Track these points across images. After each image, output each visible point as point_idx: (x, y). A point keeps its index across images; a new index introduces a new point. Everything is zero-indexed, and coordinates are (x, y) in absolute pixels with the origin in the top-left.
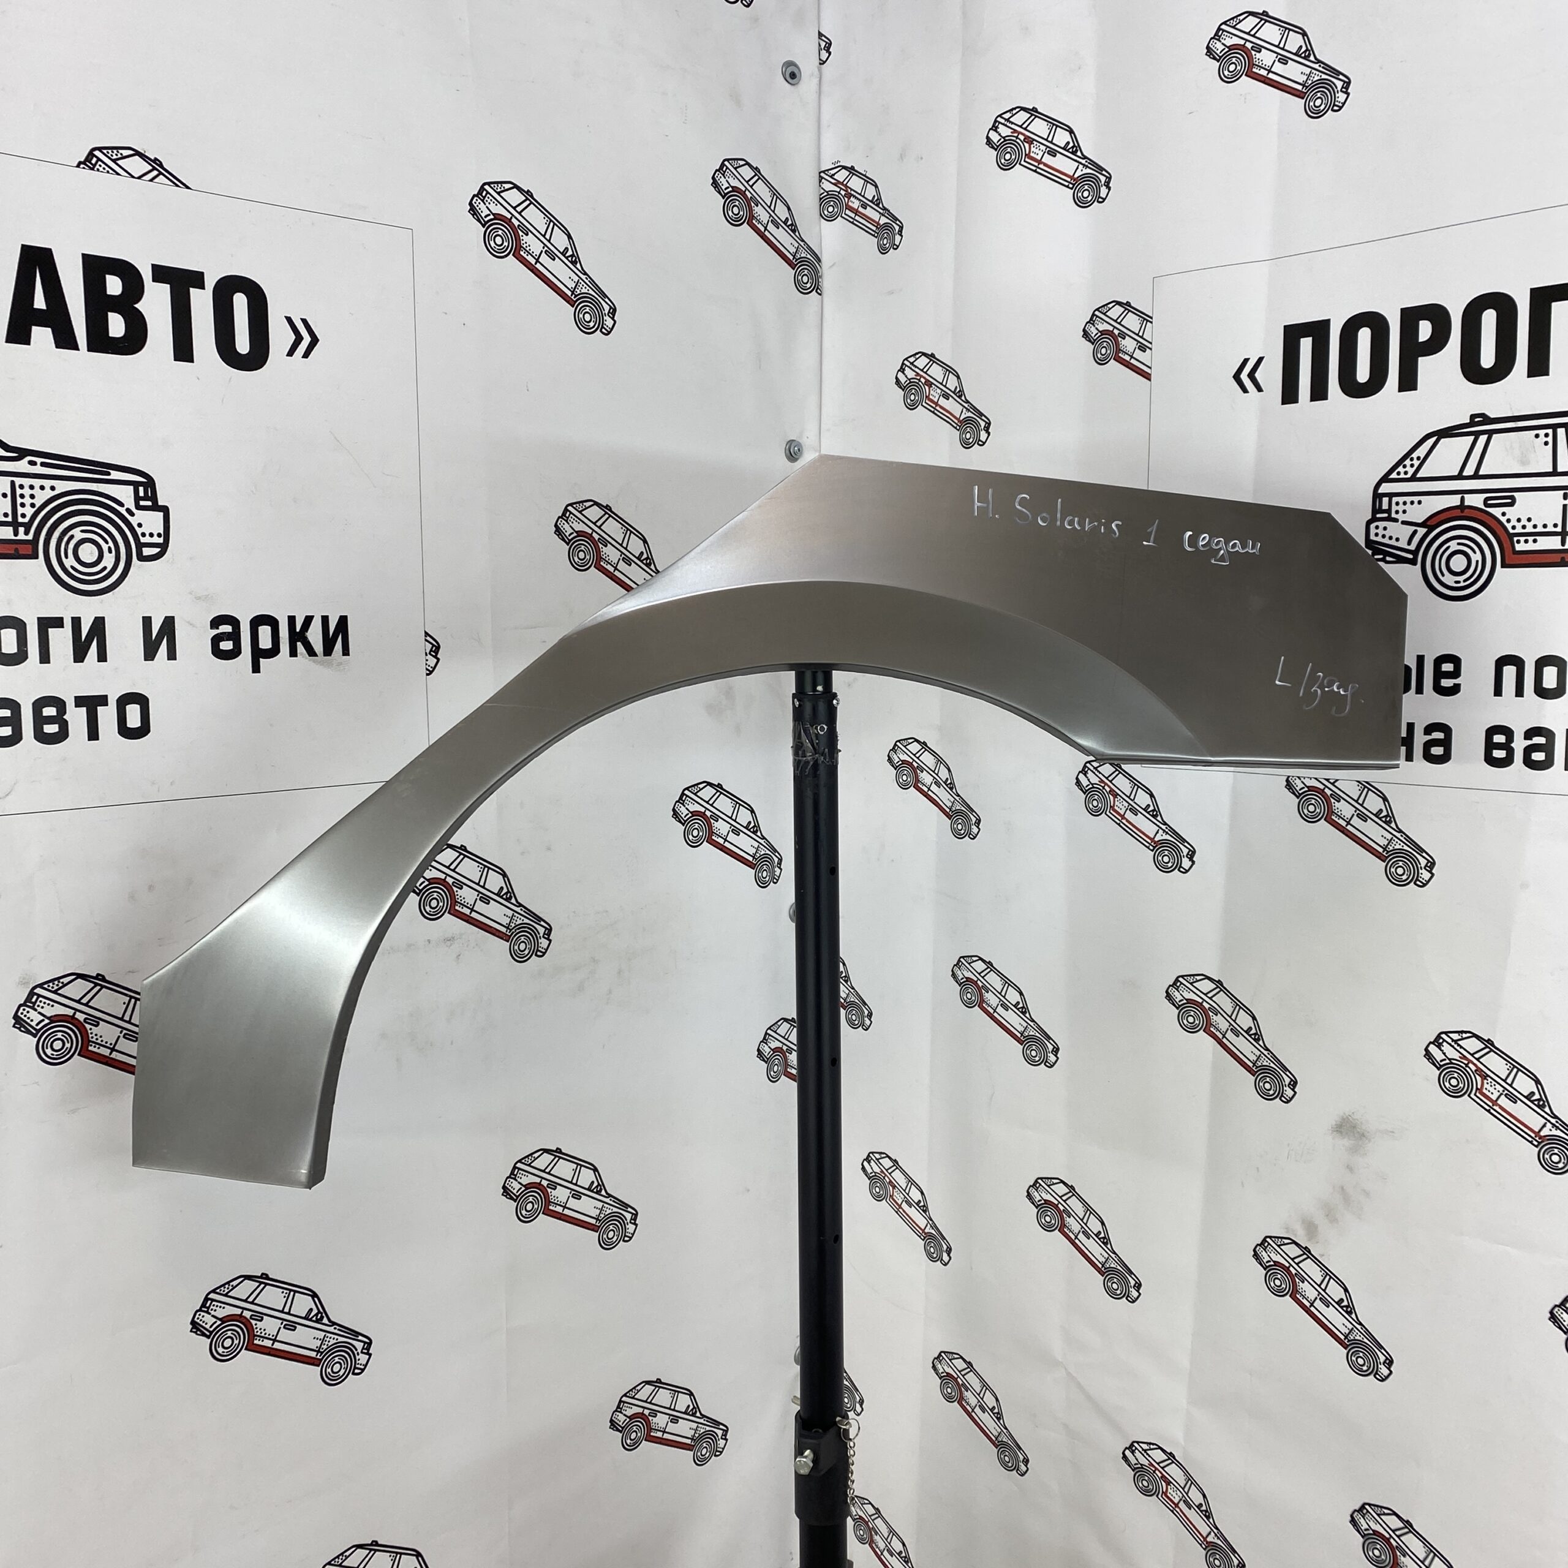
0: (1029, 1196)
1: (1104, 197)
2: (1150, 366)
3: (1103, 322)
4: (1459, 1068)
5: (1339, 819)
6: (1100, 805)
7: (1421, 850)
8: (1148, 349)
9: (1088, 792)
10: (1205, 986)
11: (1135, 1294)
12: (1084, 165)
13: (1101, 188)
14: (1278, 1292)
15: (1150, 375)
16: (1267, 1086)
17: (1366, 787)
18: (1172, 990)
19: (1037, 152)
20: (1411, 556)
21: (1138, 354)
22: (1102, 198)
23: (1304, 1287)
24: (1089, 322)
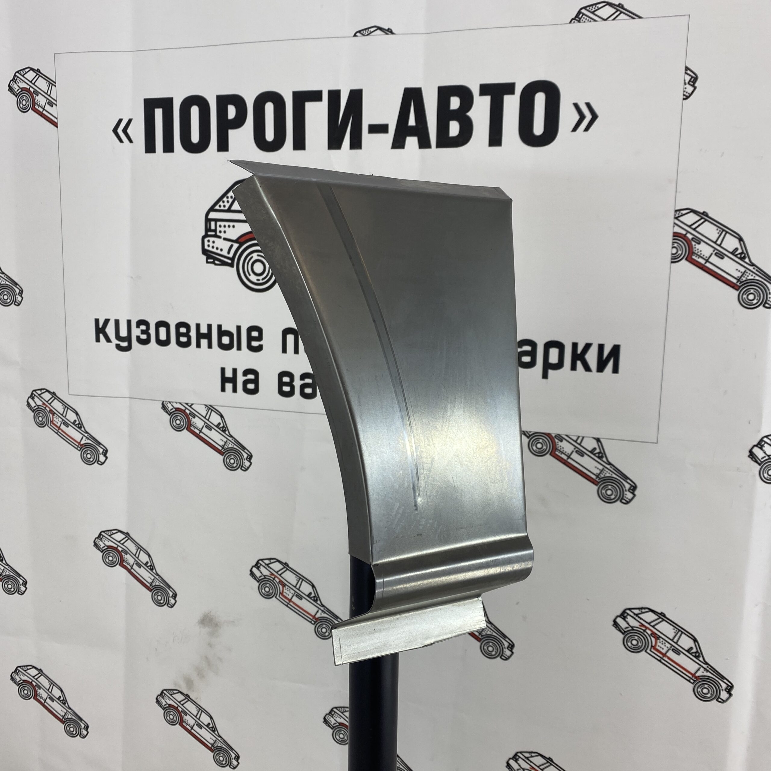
0: (12, 679)
2: (56, 116)
3: (22, 81)
4: (269, 580)
5: (195, 429)
6: (44, 420)
7: (244, 448)
8: (54, 106)
9: (36, 411)
10: (119, 537)
11: (85, 732)
14: (172, 723)
15: (57, 123)
16: (159, 598)
17: (210, 408)
18: (98, 541)
20: (230, 261)
21: (48, 107)
23: (187, 718)
24: (12, 80)
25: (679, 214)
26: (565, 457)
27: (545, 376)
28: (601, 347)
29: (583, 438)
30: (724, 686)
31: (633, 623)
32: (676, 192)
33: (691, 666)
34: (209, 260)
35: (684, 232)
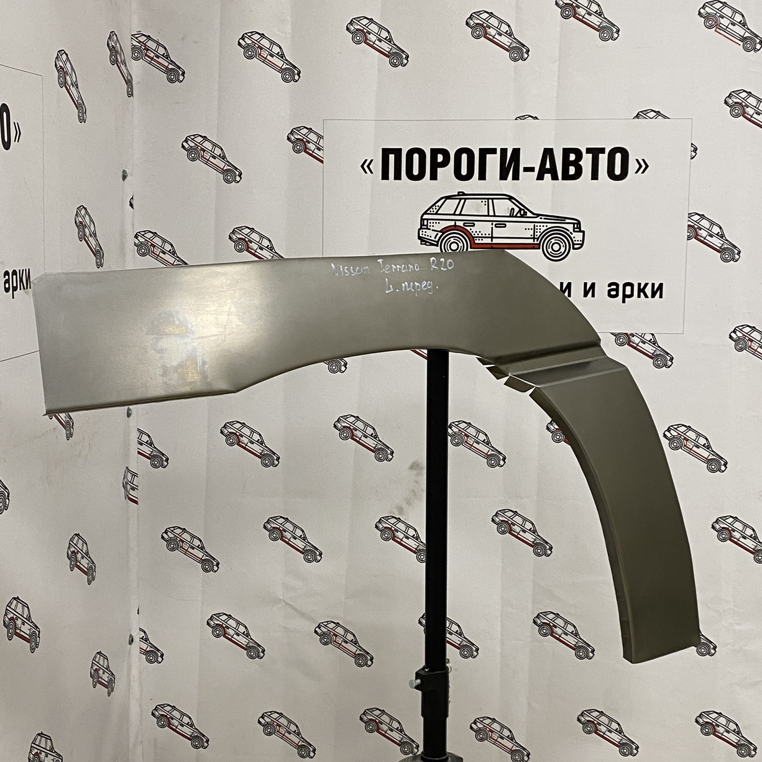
0: (265, 527)
1: (297, 79)
2: (322, 157)
3: (297, 134)
8: (321, 150)
10: (352, 419)
11: (319, 558)
12: (286, 64)
13: (295, 76)
14: (386, 539)
15: (323, 161)
16: (381, 456)
18: (337, 423)
19: (265, 54)
20: (436, 243)
21: (316, 151)
22: (296, 80)
23: (398, 534)
24: (290, 133)
25: (690, 215)
26: (635, 345)
27: (624, 301)
28: (653, 285)
29: (645, 334)
30: (723, 463)
31: (674, 433)
32: (689, 204)
33: (705, 454)
34: (422, 243)
35: (693, 224)
